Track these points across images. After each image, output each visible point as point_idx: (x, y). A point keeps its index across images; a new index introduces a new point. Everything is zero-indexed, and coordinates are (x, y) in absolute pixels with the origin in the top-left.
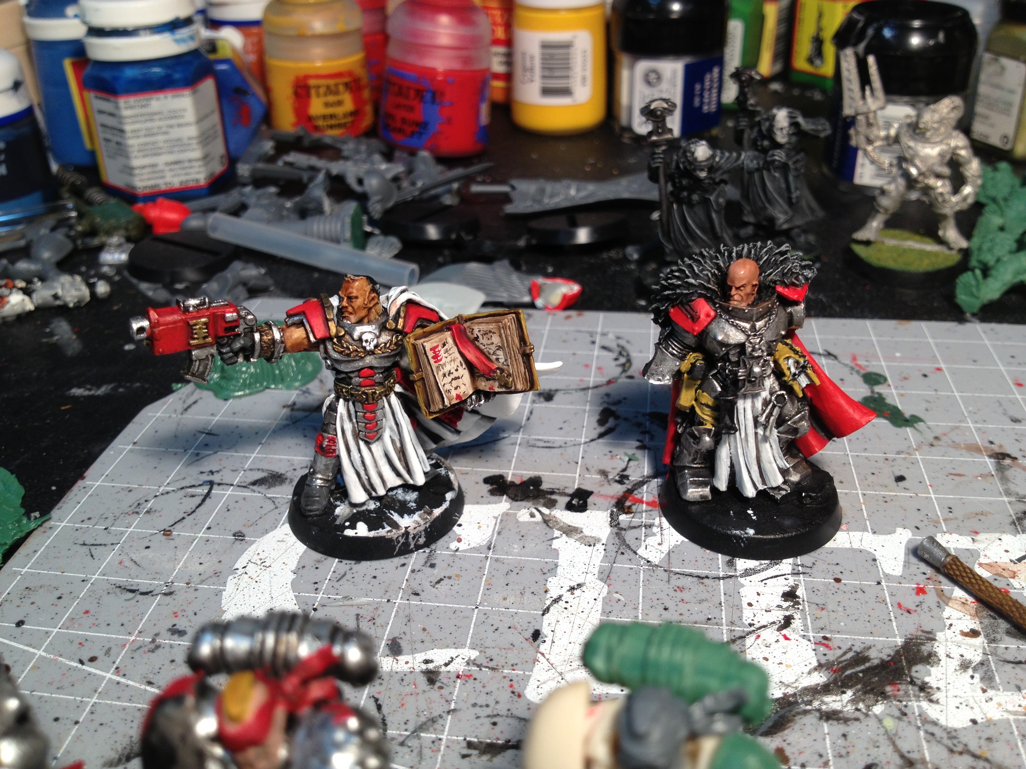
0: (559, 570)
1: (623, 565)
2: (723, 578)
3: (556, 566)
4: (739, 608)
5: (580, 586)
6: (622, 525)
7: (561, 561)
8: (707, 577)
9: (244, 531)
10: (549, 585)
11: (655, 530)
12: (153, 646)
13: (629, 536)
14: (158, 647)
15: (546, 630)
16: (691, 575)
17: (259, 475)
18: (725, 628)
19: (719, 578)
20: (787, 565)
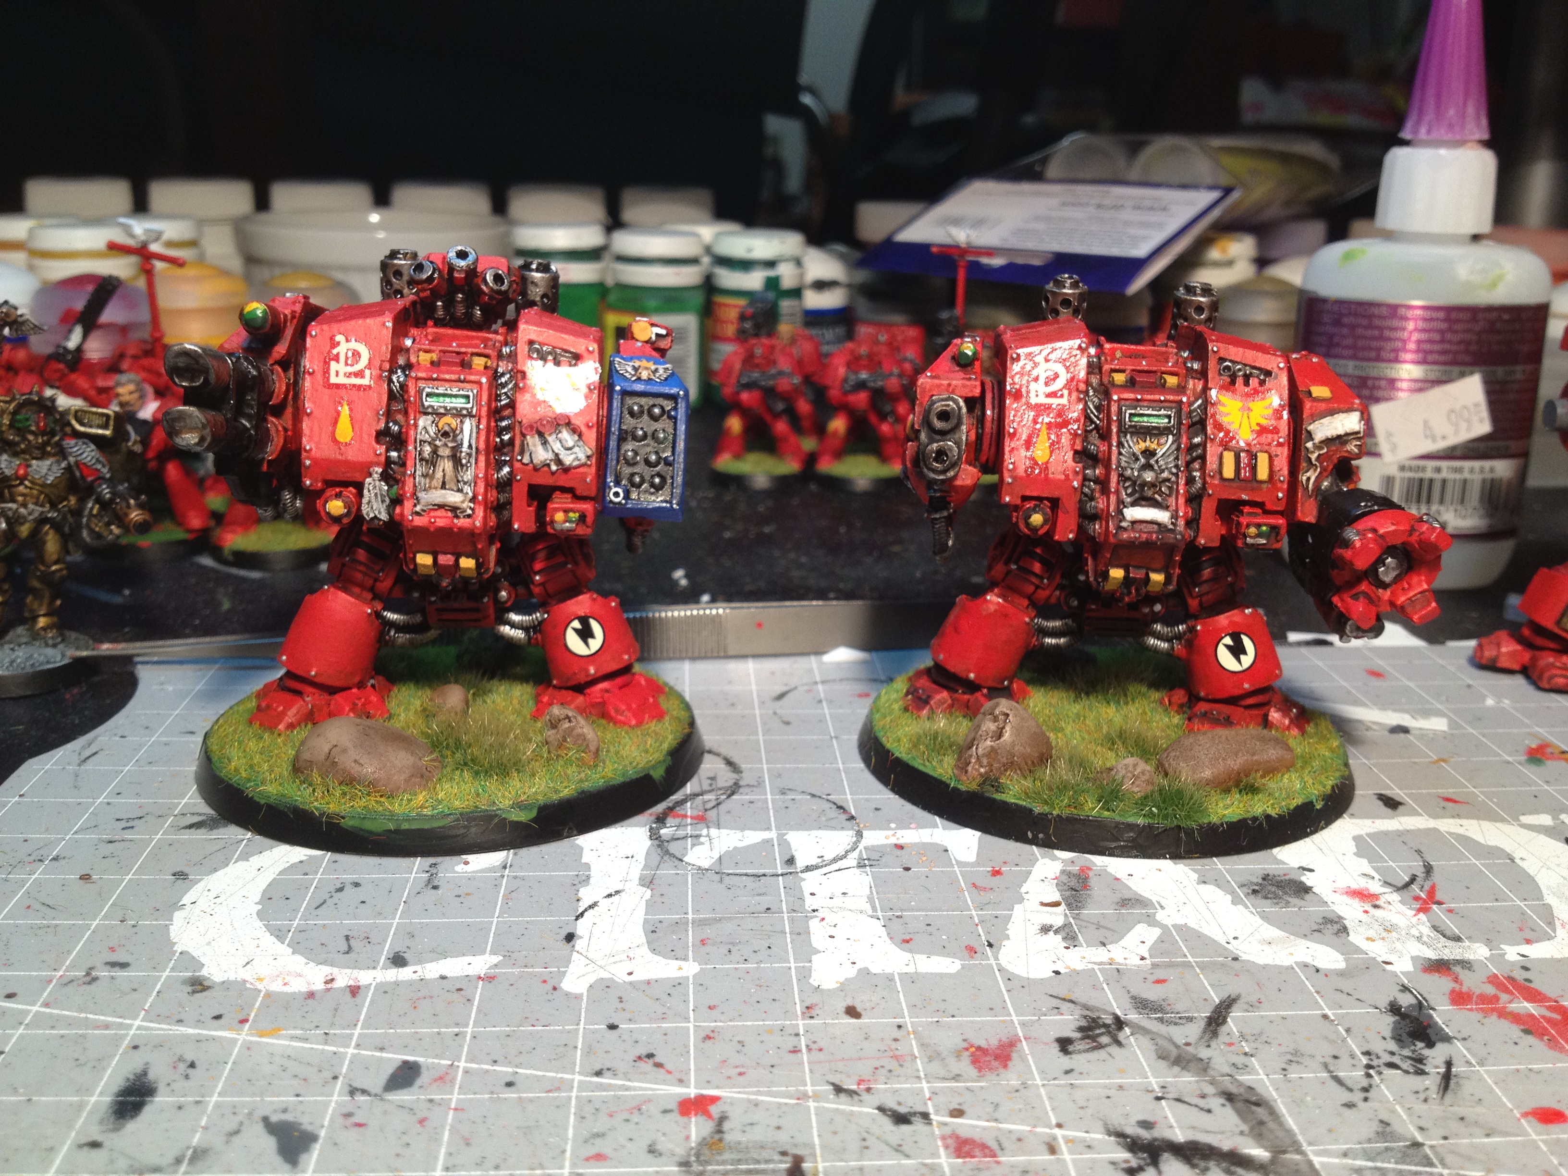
0: (592, 880)
1: (667, 871)
2: (782, 875)
3: (588, 877)
4: (802, 899)
5: (617, 892)
6: (664, 838)
7: (592, 873)
8: (764, 875)
9: (186, 870)
10: (580, 895)
11: (702, 839)
12: (88, 979)
13: (673, 847)
14: (95, 979)
15: (579, 932)
16: (746, 875)
17: (196, 819)
18: (786, 916)
19: (778, 875)
20: (852, 860)
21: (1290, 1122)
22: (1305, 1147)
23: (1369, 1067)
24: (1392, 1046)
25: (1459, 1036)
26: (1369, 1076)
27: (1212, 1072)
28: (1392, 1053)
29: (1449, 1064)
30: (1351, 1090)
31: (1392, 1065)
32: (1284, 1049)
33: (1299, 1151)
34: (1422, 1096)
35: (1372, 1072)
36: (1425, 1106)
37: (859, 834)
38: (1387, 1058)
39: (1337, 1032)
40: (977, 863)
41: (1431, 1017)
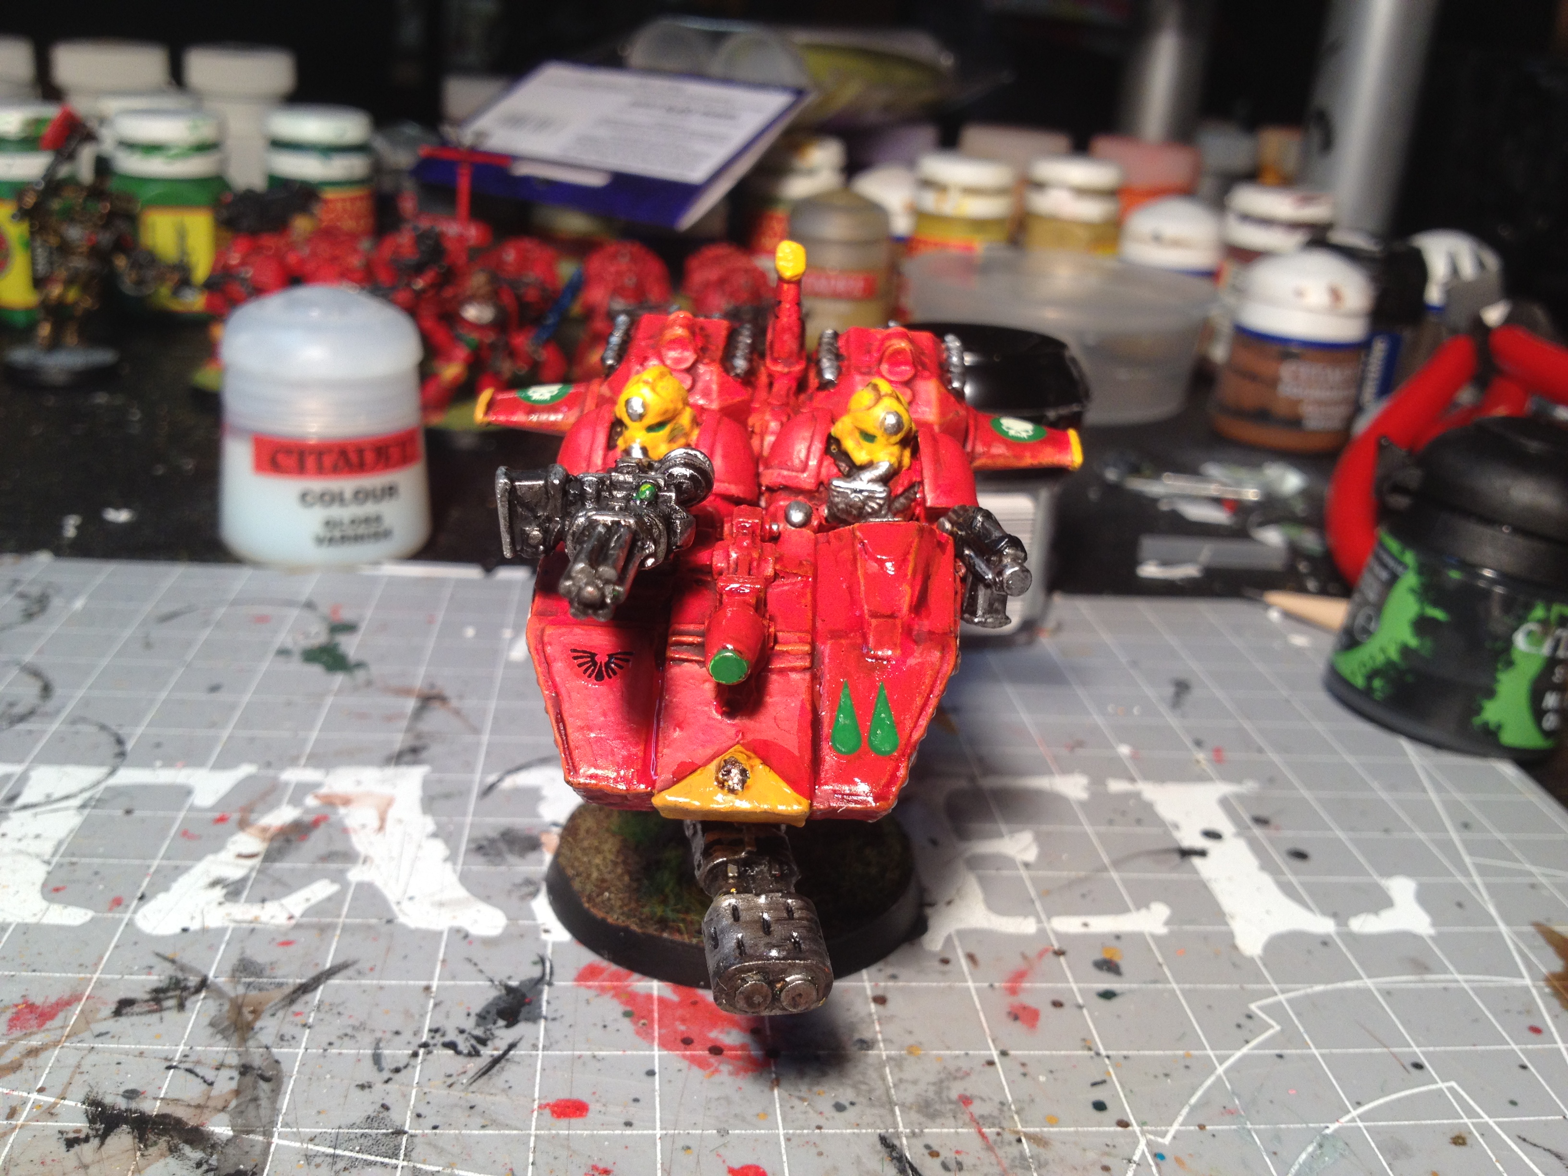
20: (77, 802)
21: (285, 1103)
22: (278, 1129)
23: (425, 1045)
24: (469, 1024)
25: (550, 1016)
26: (415, 1055)
27: (251, 1043)
28: (462, 1032)
29: (512, 1046)
30: (380, 1070)
31: (451, 1045)
32: (352, 1022)
33: (268, 1134)
34: (450, 1081)
35: (422, 1051)
36: (444, 1092)
37: (112, 772)
38: (452, 1036)
39: (424, 1007)
40: (212, 809)
41: (540, 992)
